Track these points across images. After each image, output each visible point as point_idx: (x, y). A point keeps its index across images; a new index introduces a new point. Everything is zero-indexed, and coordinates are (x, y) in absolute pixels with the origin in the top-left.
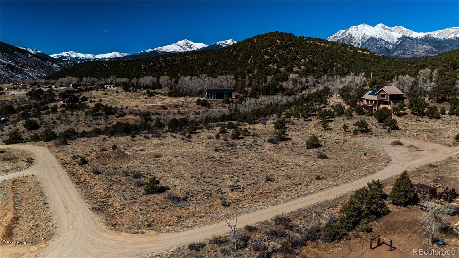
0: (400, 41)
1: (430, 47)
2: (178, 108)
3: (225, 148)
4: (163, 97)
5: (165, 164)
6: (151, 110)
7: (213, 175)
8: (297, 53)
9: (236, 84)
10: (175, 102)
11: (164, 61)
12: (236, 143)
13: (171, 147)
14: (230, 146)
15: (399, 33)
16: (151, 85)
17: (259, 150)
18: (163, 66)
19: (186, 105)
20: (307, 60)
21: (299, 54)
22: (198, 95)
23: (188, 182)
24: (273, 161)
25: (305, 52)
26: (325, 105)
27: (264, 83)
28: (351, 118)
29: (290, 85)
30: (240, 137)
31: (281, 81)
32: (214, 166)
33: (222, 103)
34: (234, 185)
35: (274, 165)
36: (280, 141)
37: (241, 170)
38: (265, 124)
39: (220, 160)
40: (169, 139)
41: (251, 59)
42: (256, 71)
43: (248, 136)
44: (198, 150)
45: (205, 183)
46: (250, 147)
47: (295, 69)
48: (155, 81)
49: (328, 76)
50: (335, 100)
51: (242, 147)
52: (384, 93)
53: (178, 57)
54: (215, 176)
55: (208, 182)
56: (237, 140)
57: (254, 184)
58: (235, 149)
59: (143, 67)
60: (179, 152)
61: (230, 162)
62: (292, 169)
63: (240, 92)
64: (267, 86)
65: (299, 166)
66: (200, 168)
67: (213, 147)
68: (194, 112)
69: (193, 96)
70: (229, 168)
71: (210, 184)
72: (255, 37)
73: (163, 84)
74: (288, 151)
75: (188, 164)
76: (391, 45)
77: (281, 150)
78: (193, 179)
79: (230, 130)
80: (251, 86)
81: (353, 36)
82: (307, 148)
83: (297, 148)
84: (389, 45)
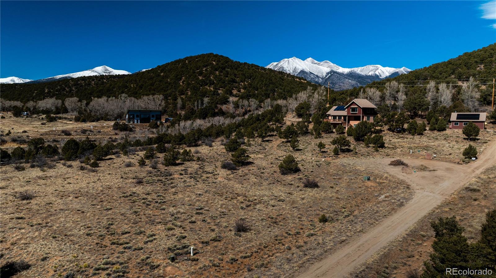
0: (328, 75)
1: (355, 82)
2: (87, 134)
3: (154, 179)
4: (68, 122)
5: (38, 210)
6: (47, 136)
7: (132, 227)
8: (235, 75)
9: (166, 107)
10: (84, 127)
11: (74, 85)
12: (172, 170)
13: (60, 181)
14: (162, 175)
15: (327, 68)
16: (53, 109)
17: (210, 180)
18: (73, 90)
19: (99, 130)
20: (247, 83)
21: (238, 77)
22: (116, 119)
23: (76, 246)
24: (238, 195)
25: (243, 75)
26: (281, 125)
27: (200, 105)
28: (320, 137)
29: (231, 108)
30: (177, 162)
31: (220, 104)
32: (135, 209)
33: (148, 128)
34: (175, 246)
35: (242, 203)
36: (239, 166)
37: (185, 213)
38: (211, 146)
39: (147, 199)
40: (61, 168)
41: (183, 80)
42: (189, 93)
43: (189, 161)
44: (108, 184)
45: (114, 246)
46: (196, 176)
47: (235, 92)
48: (60, 105)
49: (271, 100)
50: (291, 119)
51: (182, 177)
52: (356, 106)
53: (93, 80)
54: (136, 229)
55: (121, 244)
56: (174, 167)
57: (215, 240)
58: (172, 179)
59: (46, 91)
60: (71, 188)
61: (164, 200)
62: (273, 206)
63: (171, 116)
64: (204, 108)
65: (283, 201)
66: (107, 215)
67: (134, 178)
68: (110, 138)
69: (109, 121)
70: (163, 212)
71: (125, 248)
72: (186, 58)
73: (69, 108)
74: (256, 180)
75: (85, 209)
76: (320, 79)
77: (245, 178)
78: (90, 239)
79: (161, 154)
80: (185, 108)
81: (285, 69)
82: (282, 174)
83: (266, 174)
84: (319, 79)
